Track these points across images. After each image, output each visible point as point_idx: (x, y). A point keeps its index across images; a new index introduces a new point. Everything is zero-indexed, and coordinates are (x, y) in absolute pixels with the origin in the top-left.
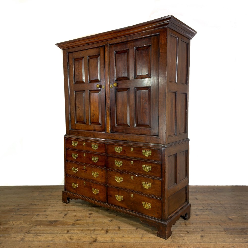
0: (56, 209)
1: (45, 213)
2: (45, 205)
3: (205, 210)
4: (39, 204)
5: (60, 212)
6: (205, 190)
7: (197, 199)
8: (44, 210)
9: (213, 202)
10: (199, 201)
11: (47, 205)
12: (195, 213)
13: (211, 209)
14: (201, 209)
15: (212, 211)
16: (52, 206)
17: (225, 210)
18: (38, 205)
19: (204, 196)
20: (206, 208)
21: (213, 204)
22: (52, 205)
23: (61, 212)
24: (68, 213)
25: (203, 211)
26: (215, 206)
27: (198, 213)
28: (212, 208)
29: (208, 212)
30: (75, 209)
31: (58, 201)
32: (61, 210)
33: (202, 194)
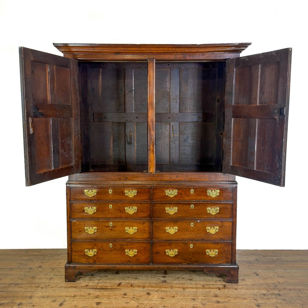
0: (47, 294)
1: (30, 301)
2: (31, 285)
3: (270, 296)
4: (22, 284)
5: (53, 300)
6: (269, 258)
7: (257, 275)
8: (29, 294)
9: (281, 280)
10: (261, 278)
11: (35, 285)
12: (255, 301)
13: (279, 295)
14: (264, 294)
15: (280, 297)
16: (42, 288)
17: (301, 295)
18: (22, 286)
19: (267, 269)
20: (271, 292)
21: (281, 284)
22: (42, 285)
23: (55, 299)
24: (64, 301)
25: (268, 299)
26: (285, 288)
27: (260, 301)
28: (280, 293)
29: (274, 301)
30: (76, 293)
31: (51, 279)
32: (54, 295)
33: (265, 265)
